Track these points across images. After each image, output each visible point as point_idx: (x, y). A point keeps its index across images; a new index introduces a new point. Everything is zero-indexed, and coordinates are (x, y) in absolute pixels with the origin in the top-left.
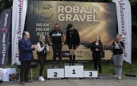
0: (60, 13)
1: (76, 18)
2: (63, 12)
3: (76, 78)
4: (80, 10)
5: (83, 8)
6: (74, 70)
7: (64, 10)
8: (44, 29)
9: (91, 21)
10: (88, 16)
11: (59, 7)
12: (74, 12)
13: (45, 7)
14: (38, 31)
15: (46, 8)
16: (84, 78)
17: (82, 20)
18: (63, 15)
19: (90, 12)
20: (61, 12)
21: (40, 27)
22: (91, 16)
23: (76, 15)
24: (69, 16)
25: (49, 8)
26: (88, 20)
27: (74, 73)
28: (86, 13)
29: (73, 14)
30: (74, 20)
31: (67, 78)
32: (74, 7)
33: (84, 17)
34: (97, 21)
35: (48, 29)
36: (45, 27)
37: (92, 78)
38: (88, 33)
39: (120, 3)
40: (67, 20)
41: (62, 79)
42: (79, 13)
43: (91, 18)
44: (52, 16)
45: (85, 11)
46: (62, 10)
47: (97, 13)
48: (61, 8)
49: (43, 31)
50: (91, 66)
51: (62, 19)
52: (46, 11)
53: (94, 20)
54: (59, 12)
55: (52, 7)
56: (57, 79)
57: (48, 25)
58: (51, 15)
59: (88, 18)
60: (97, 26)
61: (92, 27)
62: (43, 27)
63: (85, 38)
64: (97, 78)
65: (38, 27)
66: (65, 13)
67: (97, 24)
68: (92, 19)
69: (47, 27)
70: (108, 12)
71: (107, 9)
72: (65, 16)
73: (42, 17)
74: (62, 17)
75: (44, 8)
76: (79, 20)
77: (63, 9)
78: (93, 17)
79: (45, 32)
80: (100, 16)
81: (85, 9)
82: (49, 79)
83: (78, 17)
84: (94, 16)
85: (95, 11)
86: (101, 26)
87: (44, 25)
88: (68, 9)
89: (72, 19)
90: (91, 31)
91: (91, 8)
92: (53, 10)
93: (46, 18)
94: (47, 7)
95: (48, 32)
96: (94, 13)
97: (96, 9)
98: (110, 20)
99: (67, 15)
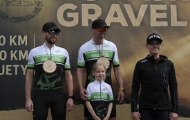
1: (116, 15)
8: (13, 55)
9: (165, 24)
17: (136, 23)
18: (74, 7)
22: (164, 7)
23: (115, 8)
24: (92, 12)
26: (154, 23)
30: (108, 23)
33: (142, 13)
34: (184, 24)
36: (14, 48)
40: (85, 23)
43: (164, 15)
44: (37, 11)
49: (8, 61)
51: (71, 19)
53: (175, 23)
57: (23, 40)
58: (33, 8)
59: (154, 15)
60: (184, 40)
62: (8, 48)
66: (80, 2)
67: (184, 35)
68: (168, 19)
69: (23, 48)
72: (79, 11)
74: (69, 15)
76: (124, 24)
78: (168, 11)
79: (14, 62)
83: (120, 13)
84: (173, 8)
87: (12, 41)
93: (19, 19)
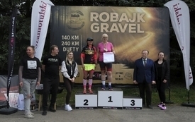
0: (92, 23)
2: (97, 20)
3: (112, 108)
4: (119, 17)
5: (124, 15)
6: (110, 97)
7: (98, 18)
8: (73, 43)
9: (135, 32)
10: (130, 25)
11: (92, 14)
12: (112, 20)
13: (74, 14)
14: (65, 46)
15: (75, 16)
16: (124, 108)
17: (123, 31)
18: (97, 24)
19: (134, 21)
20: (94, 21)
21: (67, 41)
22: (135, 25)
23: (114, 25)
24: (105, 26)
25: (79, 16)
26: (130, 31)
27: (110, 101)
28: (128, 21)
29: (110, 23)
30: (111, 31)
31: (101, 107)
32: (112, 14)
33: (125, 27)
34: (143, 32)
35: (77, 44)
36: (73, 40)
37: (135, 108)
38: (130, 48)
39: (176, 7)
40: (102, 31)
41: (95, 108)
42: (118, 22)
43: (135, 28)
44: (83, 26)
45: (126, 19)
46: (96, 18)
47: (143, 21)
48: (94, 15)
49: (71, 46)
50: (135, 91)
51: (96, 29)
52: (74, 19)
53: (139, 31)
54: (92, 20)
55: (82, 14)
56: (88, 108)
57: (77, 38)
58: (81, 25)
59: (130, 28)
60: (142, 38)
61: (135, 41)
62: (71, 41)
63: (126, 55)
64: (141, 108)
65: (65, 40)
66: (100, 22)
67: (143, 36)
68: (136, 30)
69: (77, 40)
70: (158, 20)
71: (156, 16)
72: (100, 26)
73: (70, 28)
74: (96, 27)
75: (72, 16)
76: (118, 31)
77: (97, 16)
78: (136, 27)
79: (73, 46)
80: (146, 25)
81: (126, 17)
82: (78, 108)
83: (116, 27)
84: (139, 25)
85: (140, 18)
86: (148, 39)
87: (72, 38)
88: (104, 17)
89: (109, 29)
90: (134, 45)
91: (135, 15)
92: (84, 18)
93: (75, 29)
94: (76, 14)
95: (77, 46)
96: (139, 21)
97: (142, 16)
98: (160, 31)
99: (102, 25)
